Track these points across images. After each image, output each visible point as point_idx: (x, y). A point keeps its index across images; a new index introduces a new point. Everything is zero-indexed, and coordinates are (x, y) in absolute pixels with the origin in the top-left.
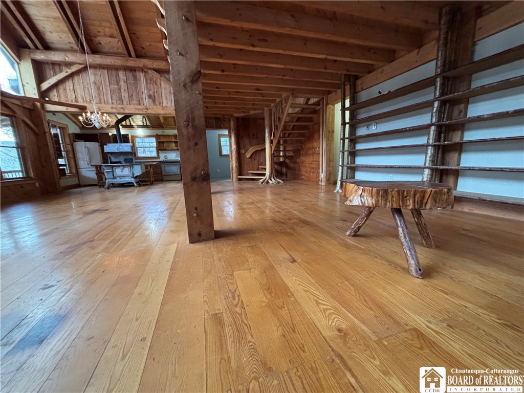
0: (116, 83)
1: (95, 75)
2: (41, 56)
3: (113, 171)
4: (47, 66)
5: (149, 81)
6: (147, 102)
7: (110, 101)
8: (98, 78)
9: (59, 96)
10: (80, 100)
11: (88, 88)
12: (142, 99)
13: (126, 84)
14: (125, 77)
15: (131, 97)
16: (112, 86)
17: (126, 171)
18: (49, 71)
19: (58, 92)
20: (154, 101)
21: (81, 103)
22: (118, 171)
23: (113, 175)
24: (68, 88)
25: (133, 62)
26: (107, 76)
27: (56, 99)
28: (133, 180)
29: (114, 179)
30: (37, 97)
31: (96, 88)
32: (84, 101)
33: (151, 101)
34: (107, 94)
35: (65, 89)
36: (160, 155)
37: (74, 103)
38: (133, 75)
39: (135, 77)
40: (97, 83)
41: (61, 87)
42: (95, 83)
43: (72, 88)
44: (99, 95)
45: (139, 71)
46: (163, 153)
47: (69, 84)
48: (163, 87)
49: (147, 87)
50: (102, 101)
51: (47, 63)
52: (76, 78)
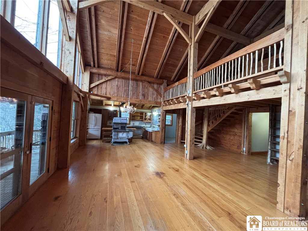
0: (127, 87)
1: (118, 82)
2: (95, 70)
3: (117, 135)
4: (95, 75)
5: (144, 87)
6: (141, 97)
7: (123, 96)
8: (119, 83)
9: (98, 91)
10: (108, 94)
11: (113, 88)
12: (139, 96)
13: (132, 88)
14: (133, 84)
15: (133, 94)
16: (125, 88)
17: (125, 135)
18: (96, 78)
19: (98, 89)
20: (144, 97)
21: (108, 95)
22: (120, 135)
23: (117, 137)
24: (103, 87)
25: (139, 78)
26: (124, 82)
27: (96, 93)
28: (127, 141)
29: (117, 139)
30: (88, 91)
31: (117, 88)
32: (109, 94)
33: (143, 97)
34: (122, 92)
35: (102, 88)
36: (131, 123)
37: (104, 95)
38: (137, 83)
39: (137, 85)
40: (119, 86)
41: (100, 86)
42: (117, 86)
43: (105, 87)
44: (118, 92)
45: (140, 81)
46: (132, 121)
47: (104, 86)
48: (150, 90)
49: (142, 90)
50: (119, 95)
51: (96, 74)
52: (108, 82)
